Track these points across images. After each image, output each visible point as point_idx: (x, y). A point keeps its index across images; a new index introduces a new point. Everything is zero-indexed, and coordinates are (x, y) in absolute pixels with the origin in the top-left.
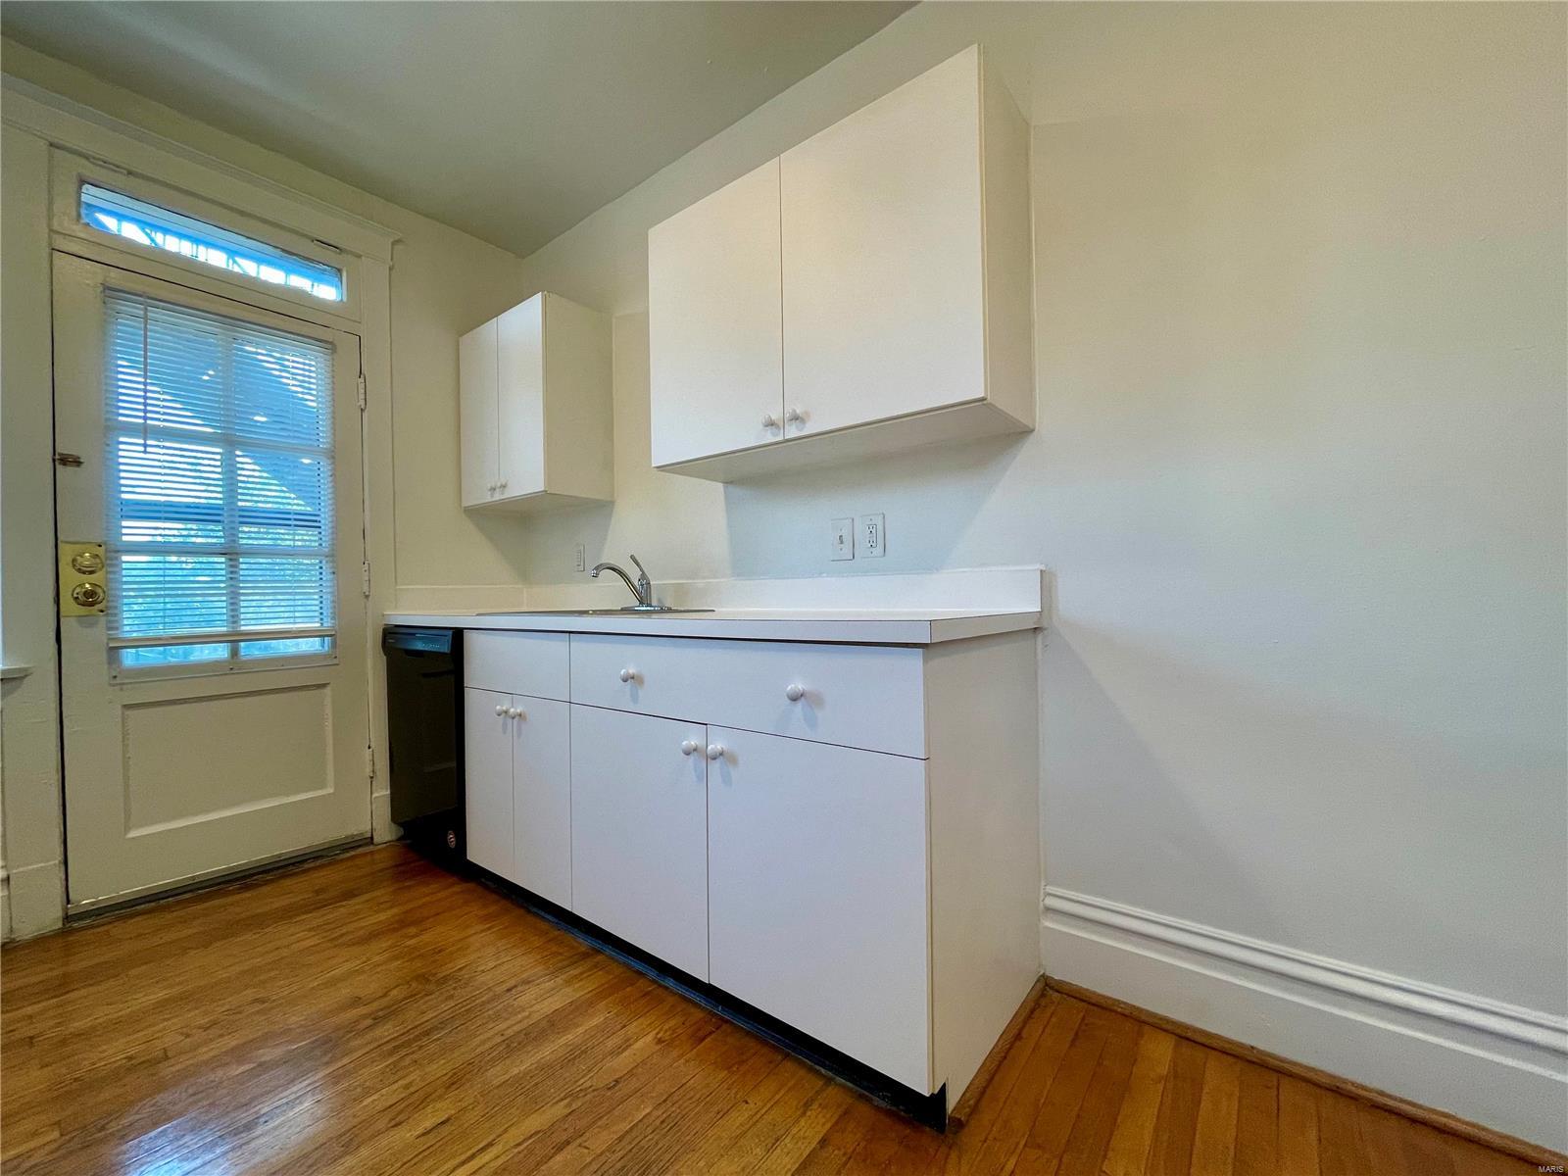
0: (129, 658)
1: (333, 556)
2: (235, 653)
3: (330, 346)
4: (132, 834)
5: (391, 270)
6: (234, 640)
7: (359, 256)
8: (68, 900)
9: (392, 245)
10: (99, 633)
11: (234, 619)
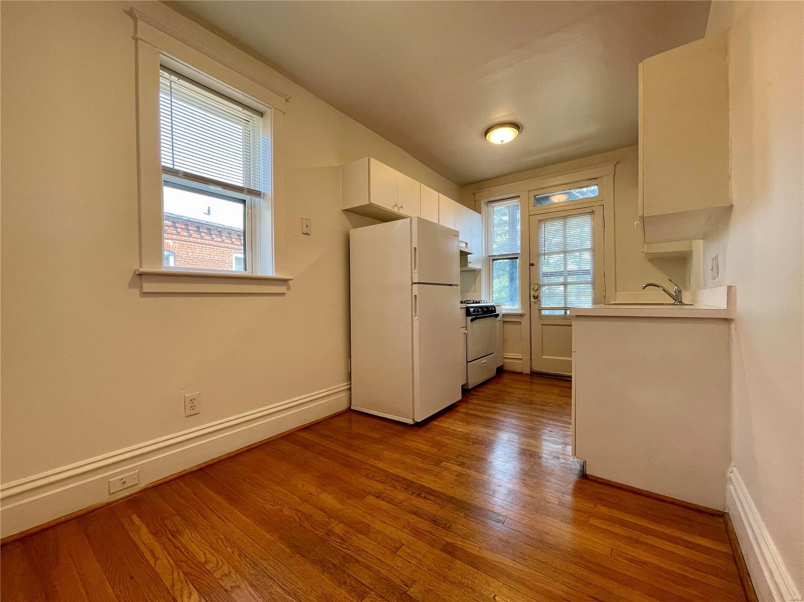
0: (544, 312)
1: (593, 283)
2: (565, 313)
3: (592, 213)
4: (543, 357)
5: (614, 176)
6: (565, 309)
7: (602, 177)
8: (531, 368)
9: (615, 166)
10: (537, 306)
11: (565, 303)
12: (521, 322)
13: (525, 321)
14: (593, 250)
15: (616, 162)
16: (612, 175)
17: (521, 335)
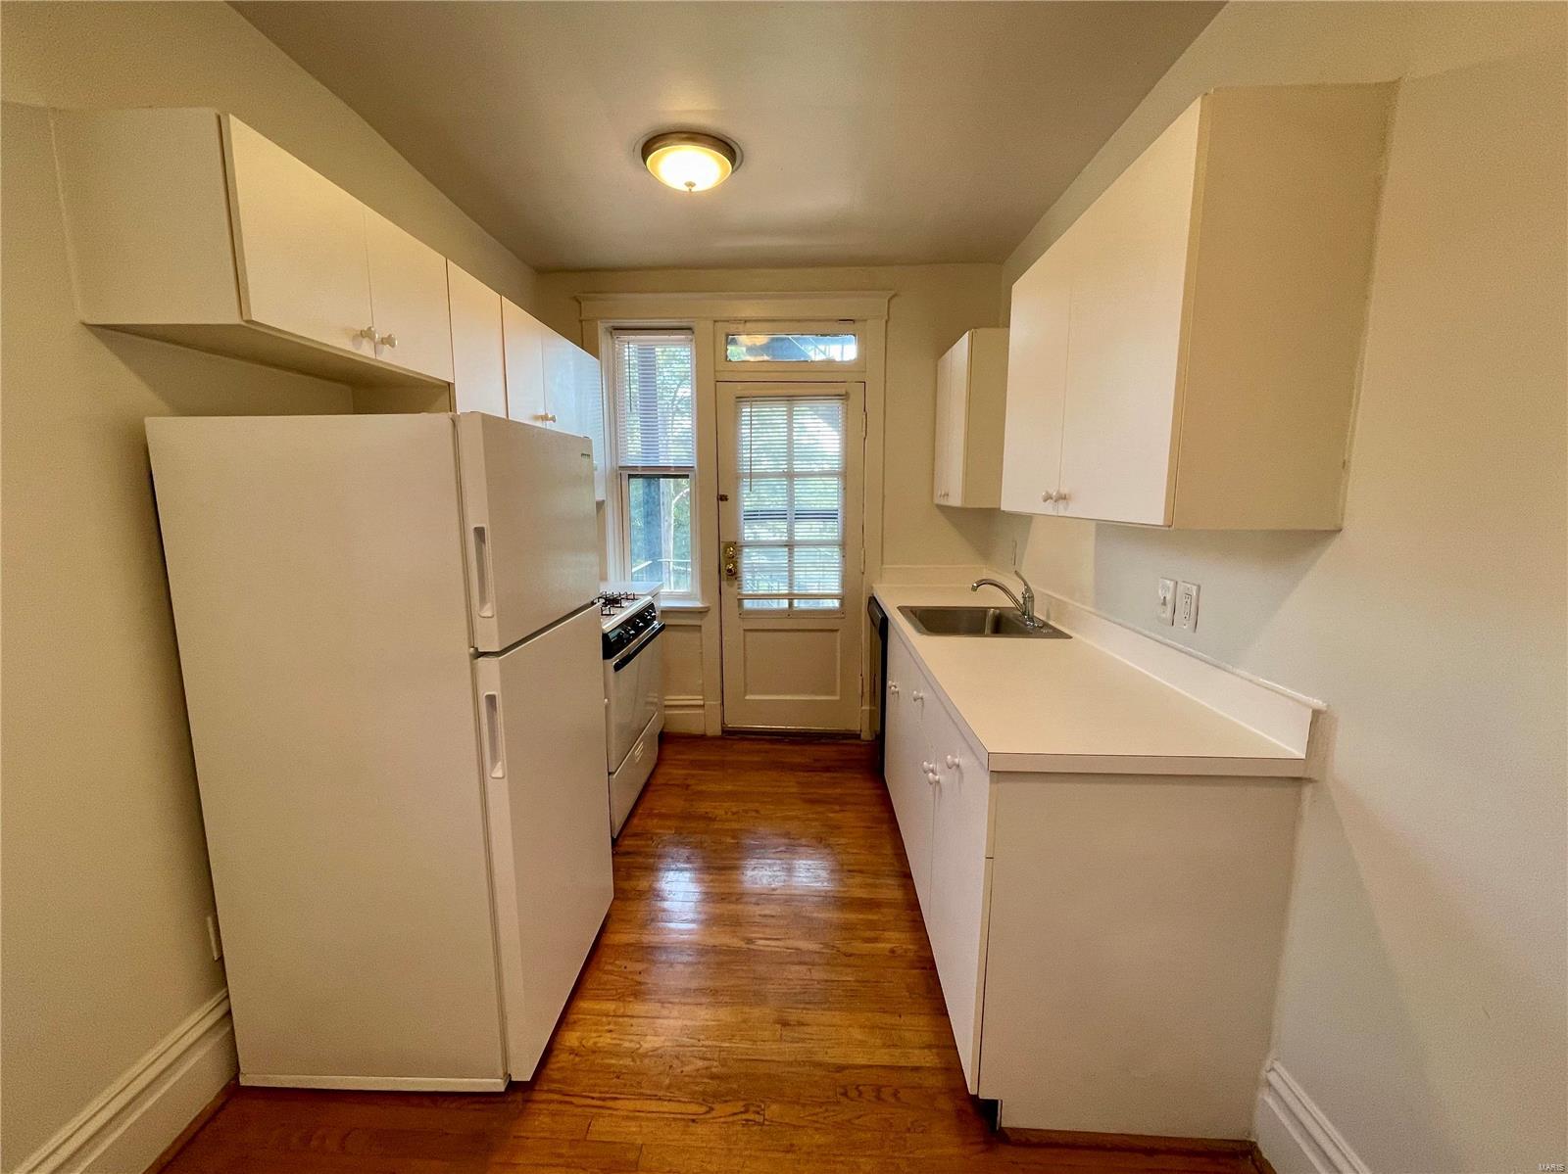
0: (748, 604)
1: (843, 545)
2: (791, 605)
3: (844, 397)
4: (747, 697)
5: (887, 322)
6: (791, 597)
7: (866, 320)
8: (723, 723)
9: (889, 301)
10: (734, 589)
11: (791, 586)
12: (700, 626)
13: (710, 624)
14: (845, 475)
15: (893, 292)
16: (884, 321)
17: (701, 653)
